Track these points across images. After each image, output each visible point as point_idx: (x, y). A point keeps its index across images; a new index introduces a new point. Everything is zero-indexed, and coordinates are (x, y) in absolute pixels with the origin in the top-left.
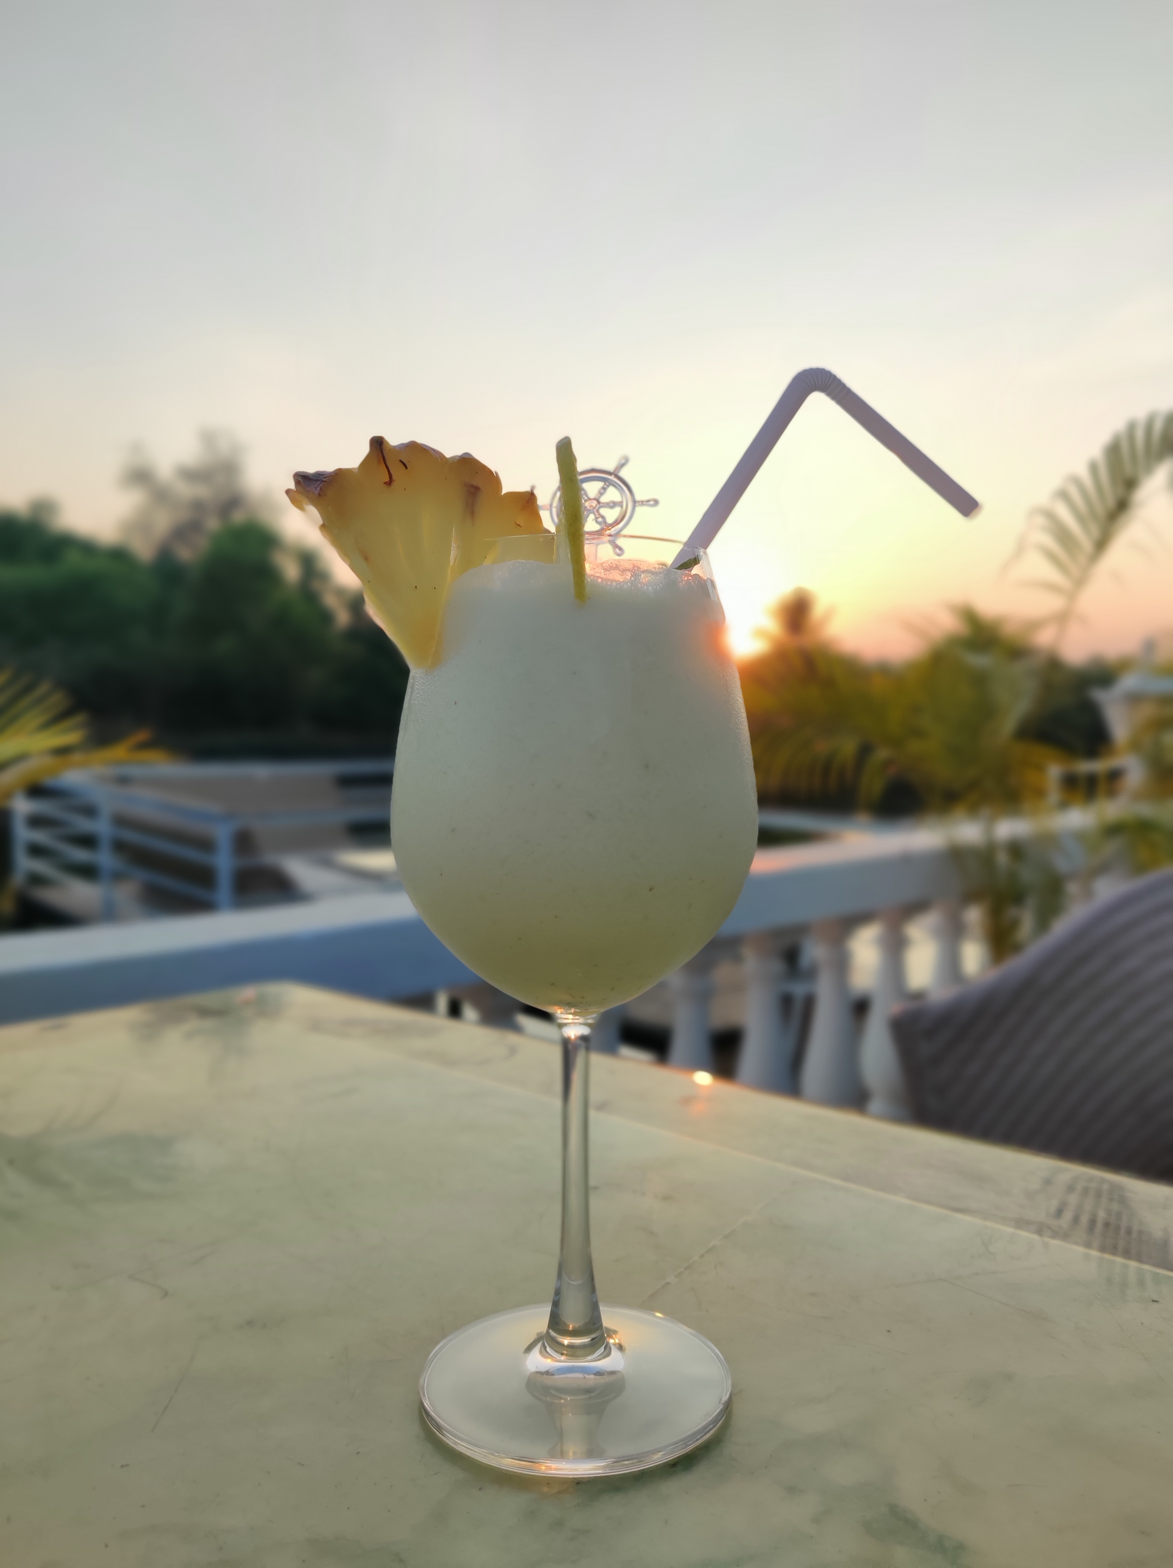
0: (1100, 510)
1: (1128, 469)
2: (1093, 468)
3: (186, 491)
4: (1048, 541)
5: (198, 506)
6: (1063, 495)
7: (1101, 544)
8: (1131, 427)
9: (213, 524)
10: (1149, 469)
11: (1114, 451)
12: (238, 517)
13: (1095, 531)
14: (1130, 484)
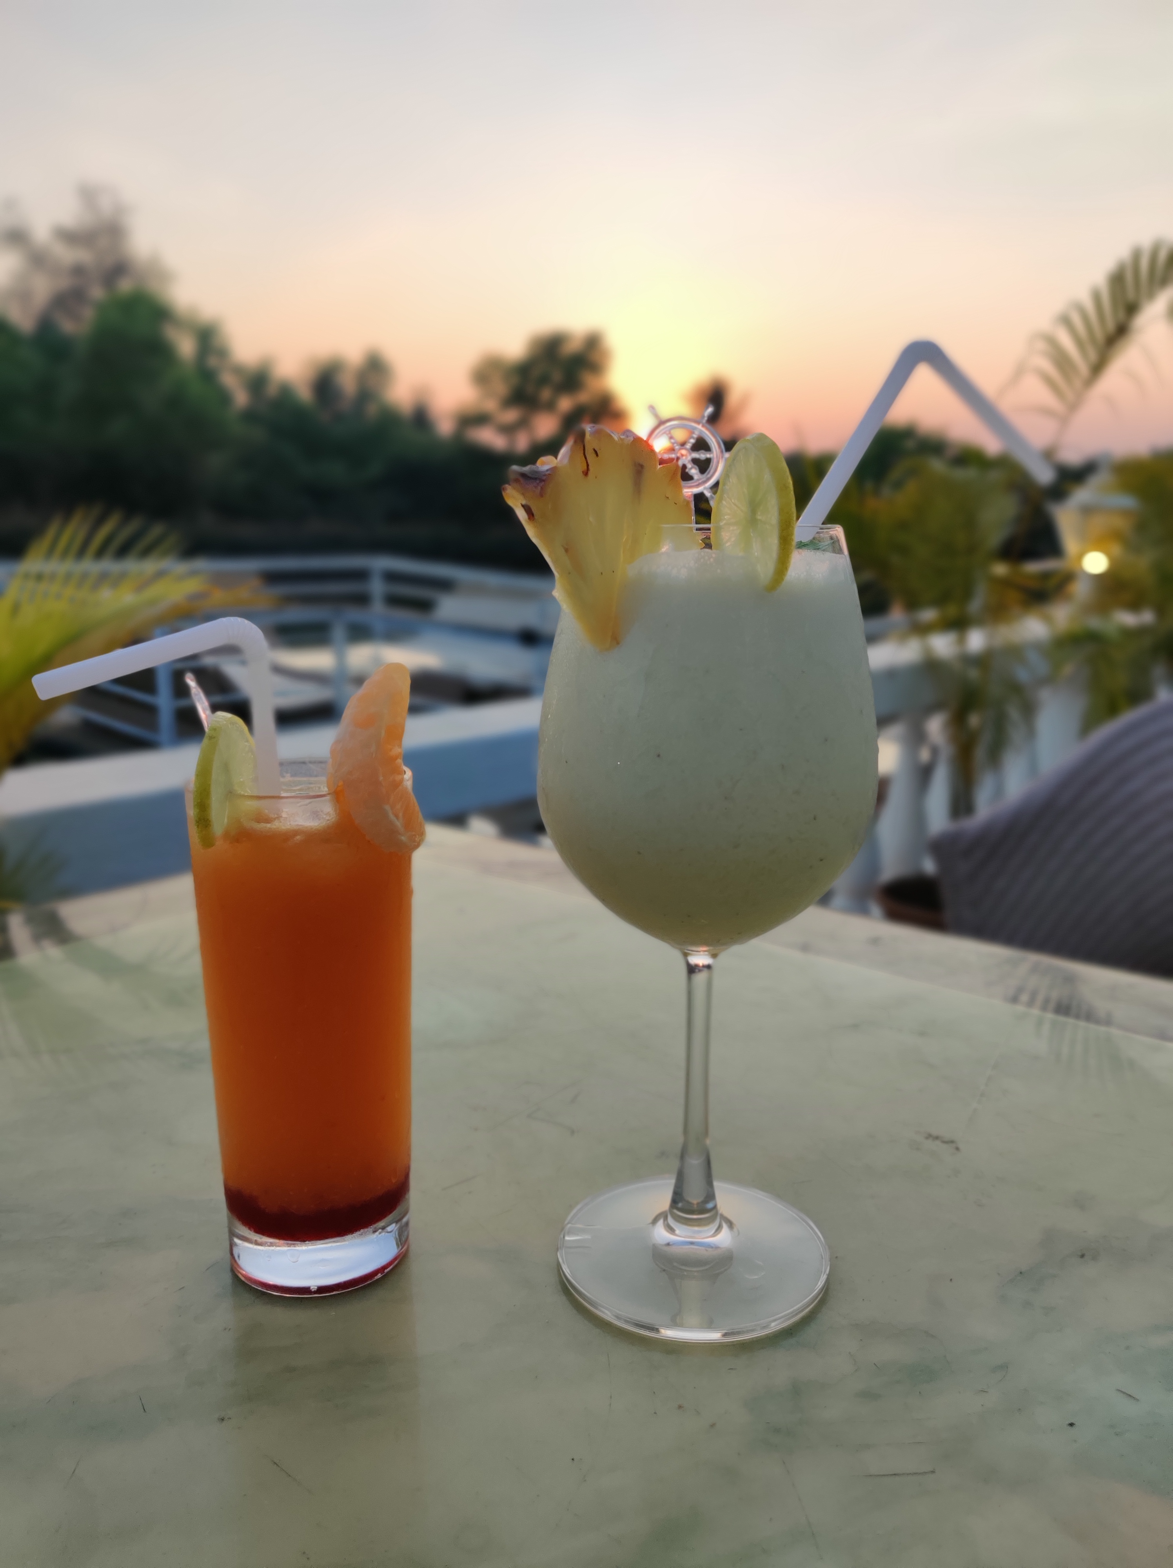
0: (1099, 335)
1: (1131, 294)
2: (1097, 297)
3: (68, 255)
4: (1047, 365)
5: (78, 271)
6: (1065, 321)
7: (1098, 368)
8: (1136, 255)
9: (97, 293)
10: (1151, 295)
11: (1117, 279)
12: (125, 286)
13: (1093, 355)
14: (1132, 309)
